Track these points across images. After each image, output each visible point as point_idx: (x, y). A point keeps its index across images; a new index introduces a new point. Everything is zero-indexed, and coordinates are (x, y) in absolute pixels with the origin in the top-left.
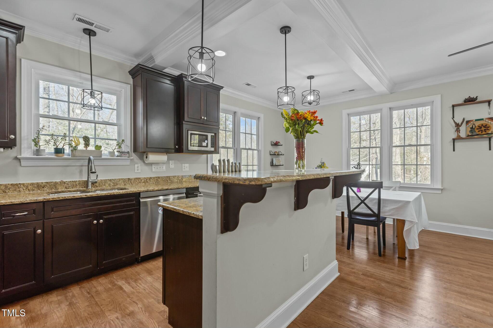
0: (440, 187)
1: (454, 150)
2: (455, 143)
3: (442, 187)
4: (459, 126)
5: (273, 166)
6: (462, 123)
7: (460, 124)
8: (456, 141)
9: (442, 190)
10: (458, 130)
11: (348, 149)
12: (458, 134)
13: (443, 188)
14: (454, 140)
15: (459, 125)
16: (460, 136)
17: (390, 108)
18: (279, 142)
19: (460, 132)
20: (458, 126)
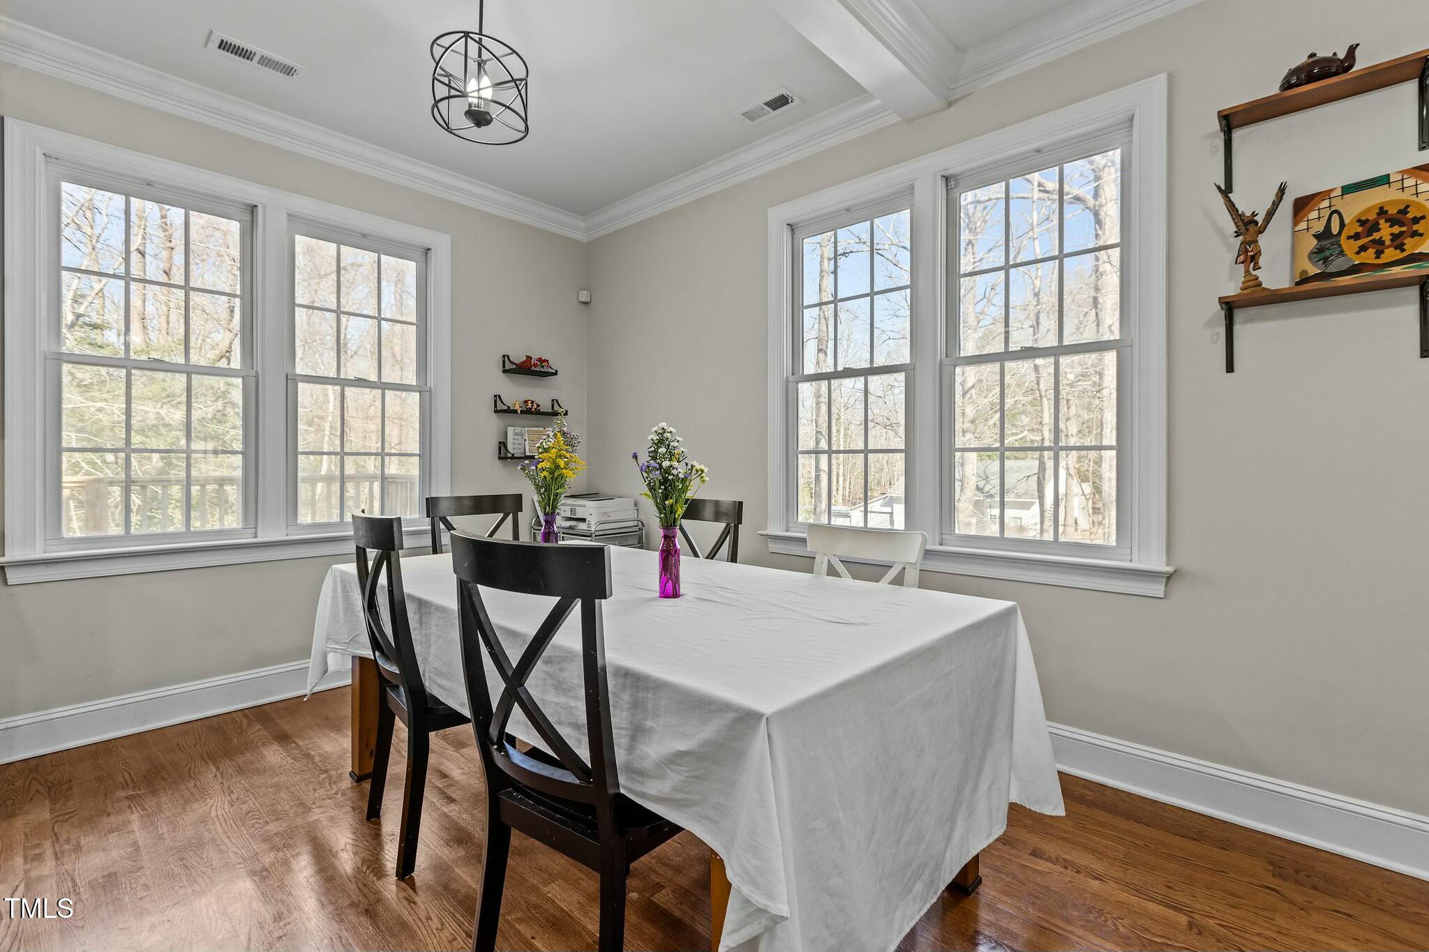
0: (1157, 563)
1: (1230, 368)
2: (1237, 328)
3: (1168, 565)
4: (1252, 228)
5: (506, 458)
6: (1270, 214)
7: (1260, 219)
8: (1239, 315)
9: (1169, 577)
10: (1249, 256)
11: (787, 381)
12: (1247, 272)
13: (1170, 569)
14: (1230, 307)
15: (1256, 223)
16: (1260, 284)
17: (947, 179)
18: (545, 361)
19: (1262, 261)
20: (1249, 227)
